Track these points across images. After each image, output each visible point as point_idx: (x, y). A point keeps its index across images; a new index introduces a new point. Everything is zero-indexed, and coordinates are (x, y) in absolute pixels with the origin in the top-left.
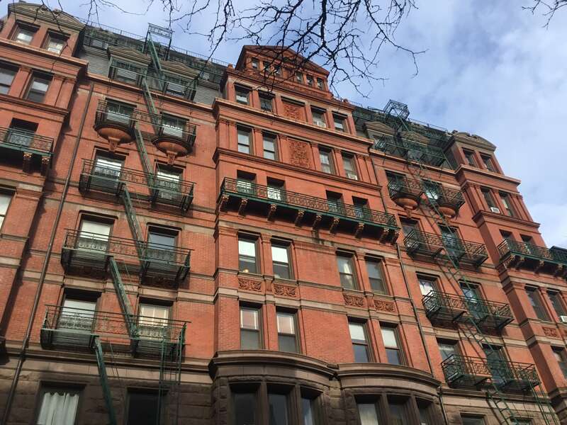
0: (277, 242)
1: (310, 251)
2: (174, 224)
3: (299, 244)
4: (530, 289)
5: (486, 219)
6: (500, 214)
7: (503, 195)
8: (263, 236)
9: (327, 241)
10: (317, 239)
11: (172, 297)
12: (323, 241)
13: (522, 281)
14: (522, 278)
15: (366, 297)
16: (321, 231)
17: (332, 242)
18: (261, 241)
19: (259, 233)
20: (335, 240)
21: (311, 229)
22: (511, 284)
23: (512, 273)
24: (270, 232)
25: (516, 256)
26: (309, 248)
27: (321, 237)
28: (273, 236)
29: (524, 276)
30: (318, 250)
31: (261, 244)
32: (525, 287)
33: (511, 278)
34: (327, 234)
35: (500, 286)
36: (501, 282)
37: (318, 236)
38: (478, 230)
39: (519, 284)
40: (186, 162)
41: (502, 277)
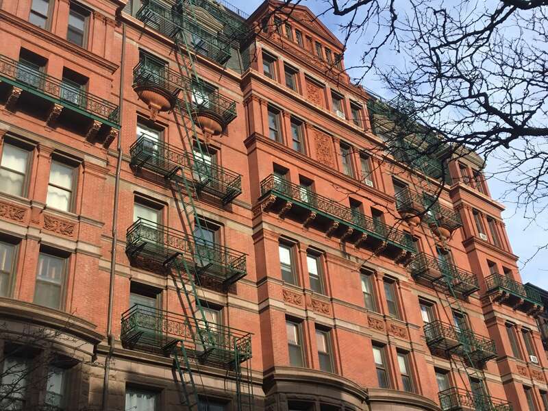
0: (313, 253)
1: (340, 265)
2: (217, 219)
3: (330, 257)
4: (509, 325)
5: (477, 246)
6: (487, 242)
7: (490, 219)
8: (301, 245)
9: (353, 256)
10: (344, 253)
11: (221, 301)
12: (349, 255)
13: (504, 317)
14: (504, 313)
15: (385, 320)
16: (347, 244)
17: (357, 258)
18: (298, 250)
19: (297, 241)
20: (359, 255)
21: (339, 240)
22: (494, 318)
23: (495, 307)
24: (306, 240)
25: (503, 292)
26: (339, 263)
27: (348, 251)
28: (310, 246)
29: (504, 311)
30: (346, 265)
31: (298, 254)
32: (506, 324)
33: (495, 313)
34: (352, 248)
35: (483, 318)
36: (484, 315)
37: (344, 250)
38: (466, 255)
39: (501, 320)
40: (221, 143)
41: (485, 309)
